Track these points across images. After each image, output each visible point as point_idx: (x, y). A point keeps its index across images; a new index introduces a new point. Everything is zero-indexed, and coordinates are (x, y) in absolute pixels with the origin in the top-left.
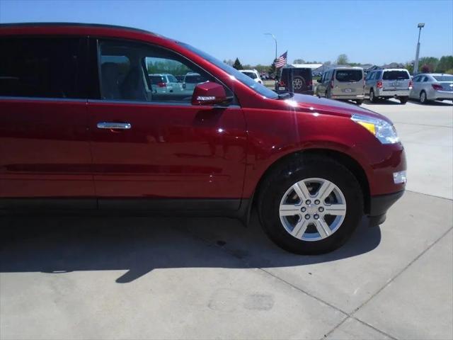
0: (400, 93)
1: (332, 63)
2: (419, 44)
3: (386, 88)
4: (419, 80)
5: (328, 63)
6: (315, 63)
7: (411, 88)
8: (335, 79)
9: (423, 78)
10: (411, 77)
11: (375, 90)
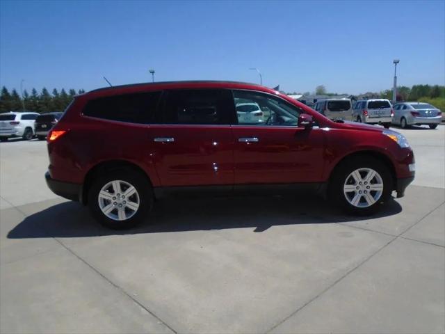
0: (384, 120)
1: (311, 94)
2: (395, 77)
3: (371, 116)
4: (399, 108)
5: (307, 94)
6: (295, 94)
7: (392, 115)
8: (327, 109)
9: (402, 107)
10: (391, 106)
11: (362, 117)
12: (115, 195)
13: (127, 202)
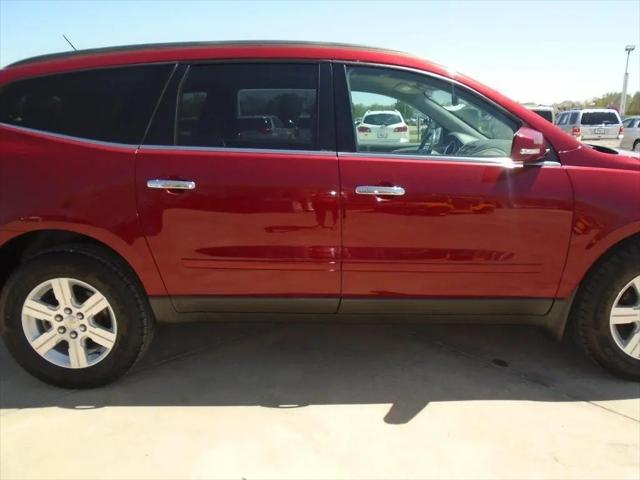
12: (61, 311)
13: (89, 328)
